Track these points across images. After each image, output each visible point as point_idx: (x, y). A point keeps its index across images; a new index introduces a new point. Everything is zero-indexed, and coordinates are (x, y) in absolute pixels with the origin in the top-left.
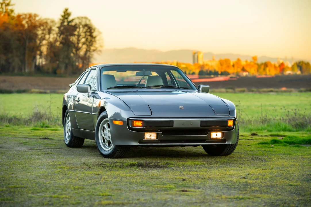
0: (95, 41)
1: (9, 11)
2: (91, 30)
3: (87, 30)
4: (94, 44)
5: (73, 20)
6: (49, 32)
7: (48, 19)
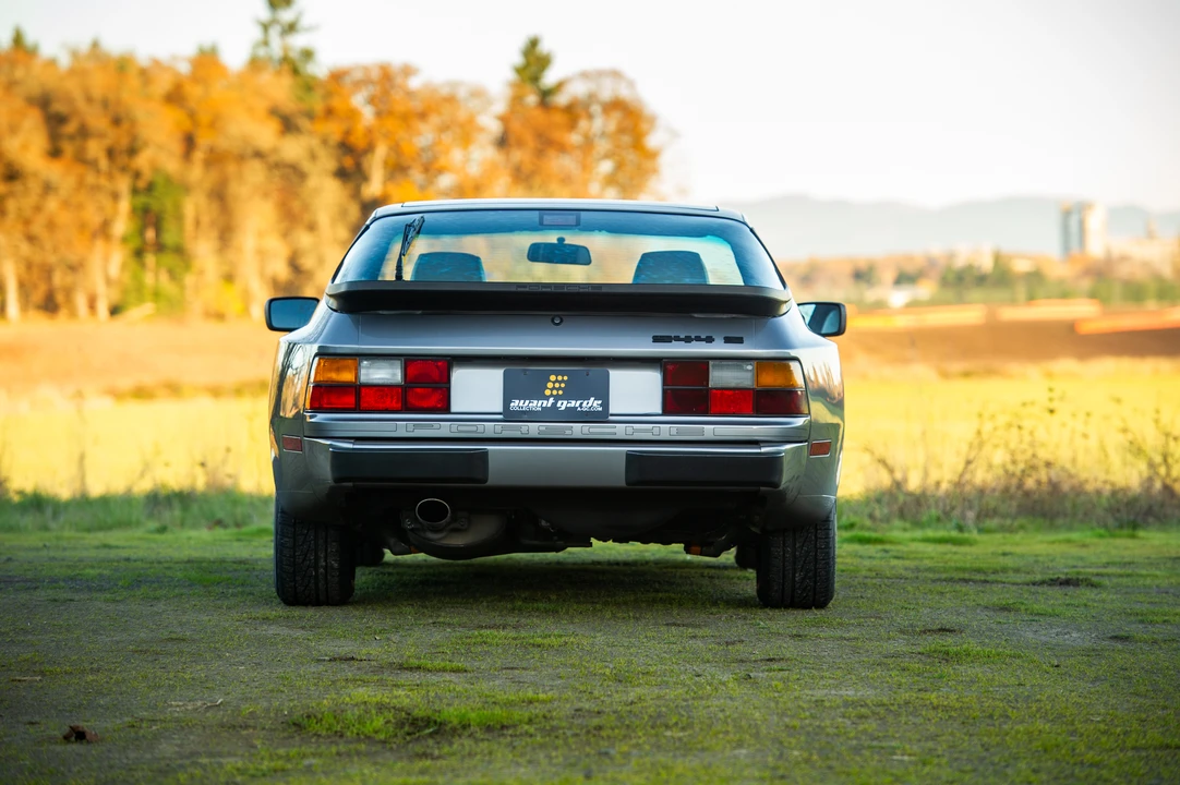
1: (294, 55)
2: (635, 125)
3: (621, 123)
4: (652, 181)
5: (560, 86)
7: (460, 84)
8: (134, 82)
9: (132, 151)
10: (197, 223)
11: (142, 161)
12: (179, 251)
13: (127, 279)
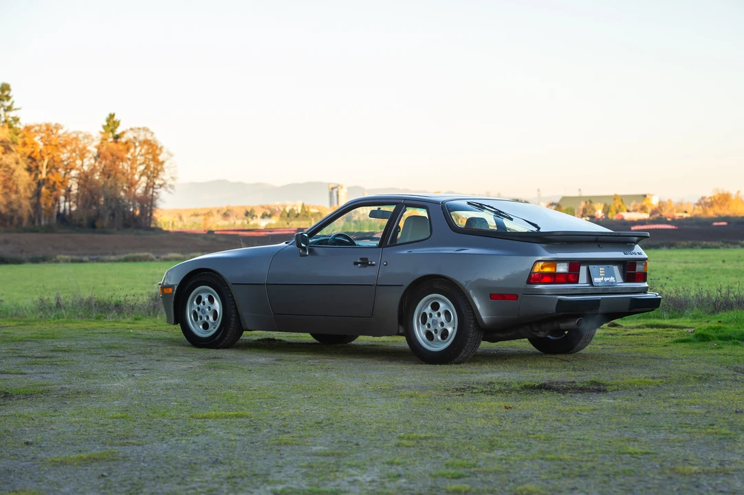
0: (162, 170)
1: (10, 119)
2: (154, 151)
3: (148, 149)
4: (161, 175)
5: (123, 133)
6: (82, 157)
7: (81, 132)
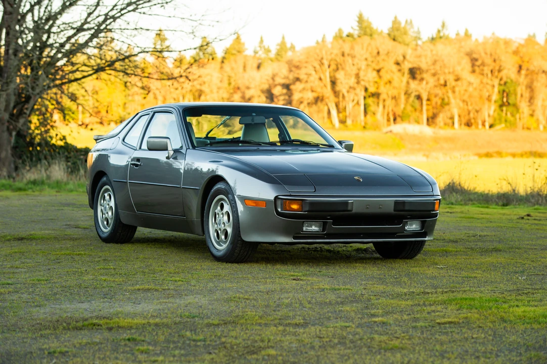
8: (502, 46)
9: (499, 71)
10: (522, 96)
11: (504, 73)
12: (515, 105)
13: (496, 115)
